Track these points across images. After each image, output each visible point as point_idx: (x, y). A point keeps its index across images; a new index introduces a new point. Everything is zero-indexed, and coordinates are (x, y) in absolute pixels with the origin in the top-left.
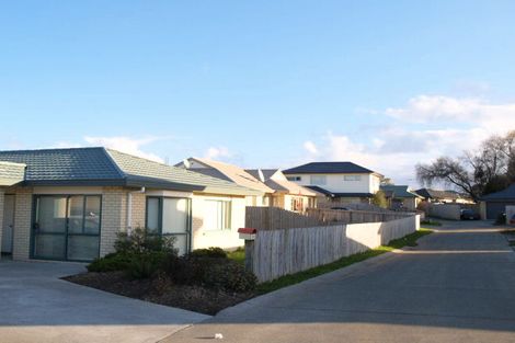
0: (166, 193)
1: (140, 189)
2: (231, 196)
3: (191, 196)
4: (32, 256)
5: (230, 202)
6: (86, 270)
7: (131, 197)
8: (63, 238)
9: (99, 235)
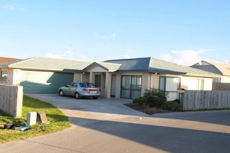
0: (167, 75)
1: (155, 73)
2: (204, 77)
3: (180, 76)
4: (121, 97)
5: (204, 80)
6: (132, 102)
7: (152, 76)
8: (130, 91)
9: (141, 90)
